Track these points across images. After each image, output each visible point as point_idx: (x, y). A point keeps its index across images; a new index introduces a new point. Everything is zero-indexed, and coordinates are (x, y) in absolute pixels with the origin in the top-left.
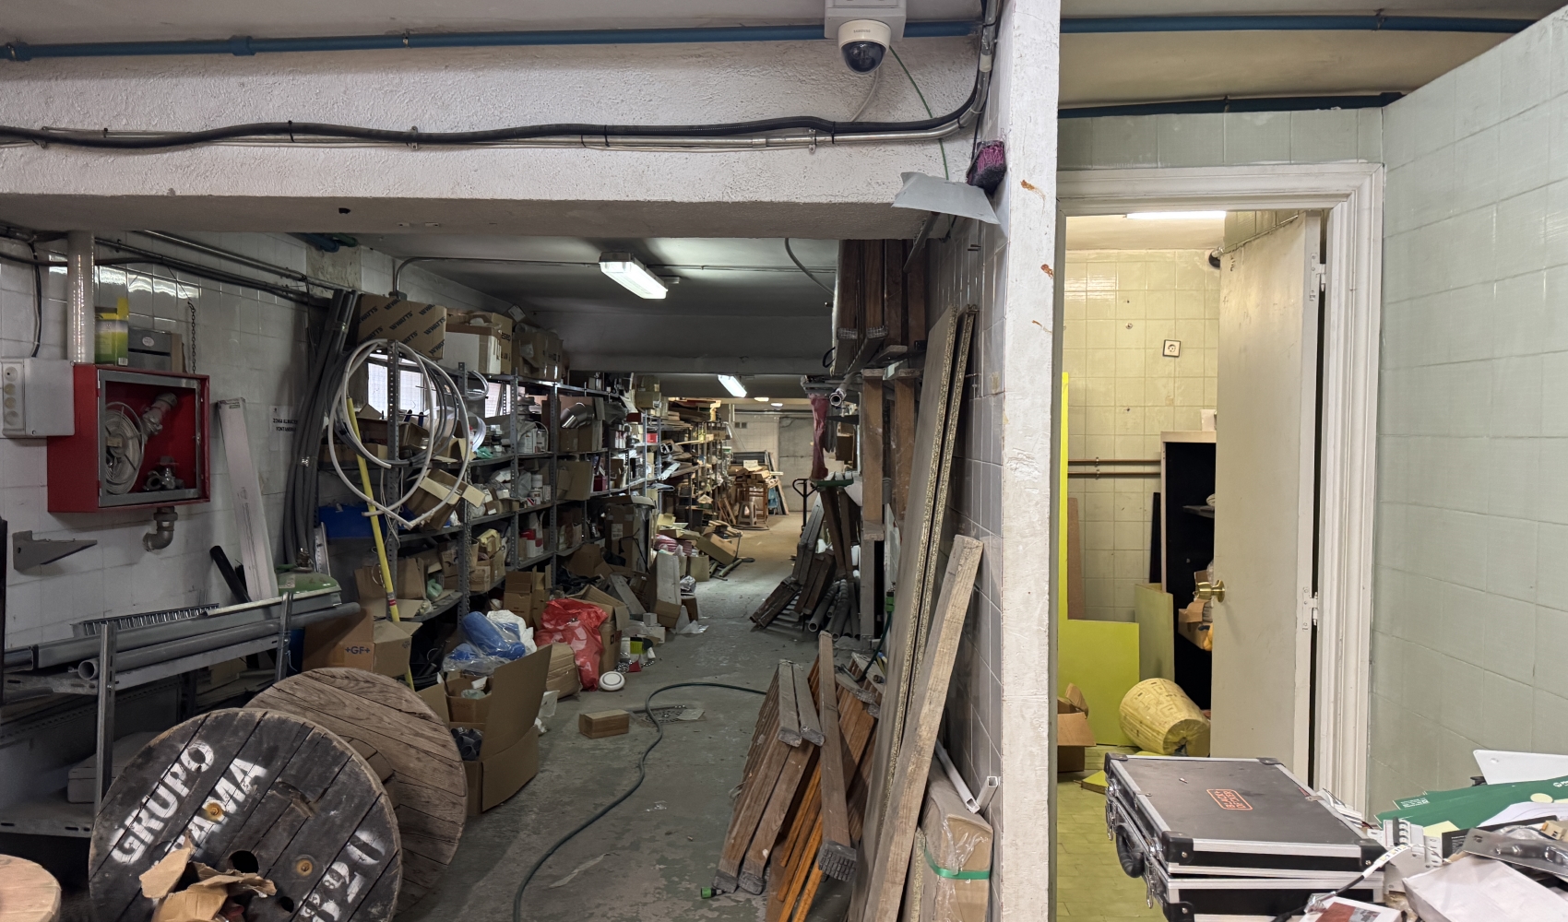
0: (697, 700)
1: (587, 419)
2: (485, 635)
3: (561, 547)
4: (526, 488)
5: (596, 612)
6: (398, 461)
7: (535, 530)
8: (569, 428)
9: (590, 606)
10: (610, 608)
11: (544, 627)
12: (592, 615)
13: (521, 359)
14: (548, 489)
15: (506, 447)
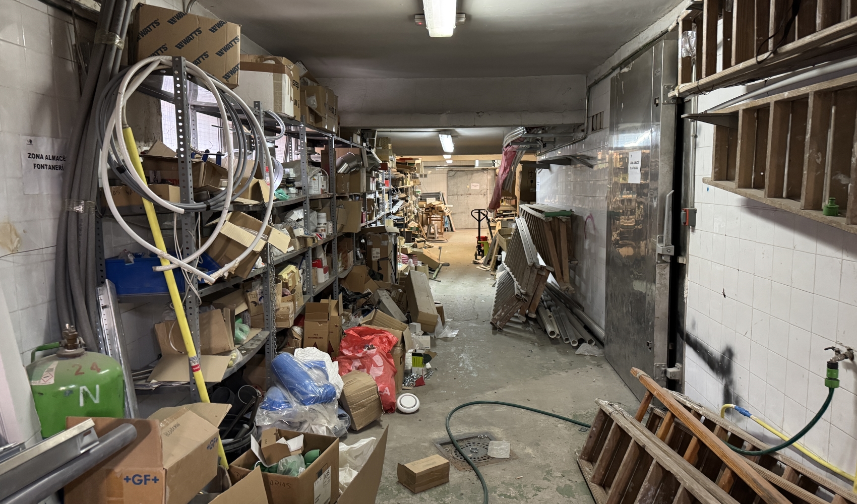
0: (492, 424)
1: (357, 166)
3: (340, 270)
4: (314, 225)
5: (387, 337)
6: (193, 205)
7: (321, 258)
8: (343, 173)
9: (381, 332)
10: (399, 332)
11: (343, 354)
12: (384, 340)
13: (307, 108)
14: (331, 224)
15: (299, 188)
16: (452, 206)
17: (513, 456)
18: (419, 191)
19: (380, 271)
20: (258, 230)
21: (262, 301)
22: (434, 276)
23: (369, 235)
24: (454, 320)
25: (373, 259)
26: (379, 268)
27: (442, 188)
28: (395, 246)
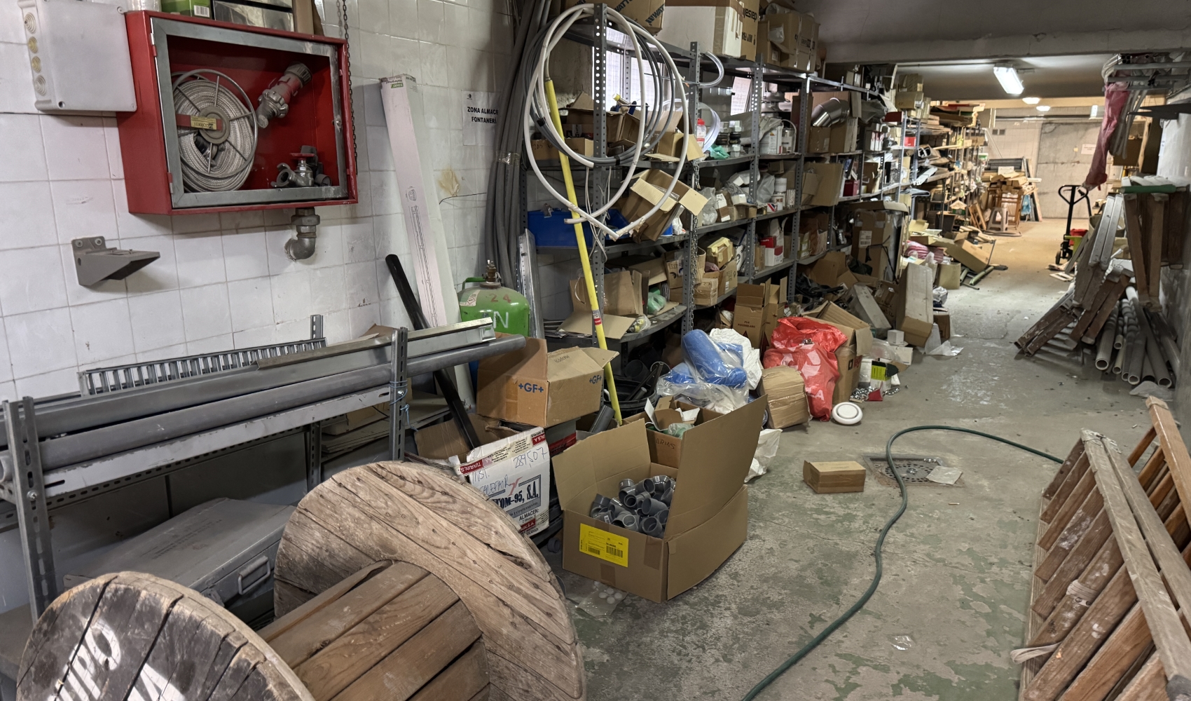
0: (951, 451)
1: (841, 117)
2: (704, 357)
3: (803, 255)
4: (769, 194)
5: (833, 334)
6: (606, 159)
7: (775, 238)
8: (821, 126)
9: (826, 327)
10: (850, 331)
11: (774, 347)
12: (829, 337)
13: (769, 43)
14: (792, 194)
15: (747, 146)
16: (1039, 180)
17: (960, 483)
18: (984, 156)
19: (869, 263)
20: (667, 188)
21: (682, 273)
22: (972, 281)
23: (859, 213)
24: (966, 336)
25: (861, 246)
26: (868, 259)
27: (1028, 151)
28: (899, 230)
